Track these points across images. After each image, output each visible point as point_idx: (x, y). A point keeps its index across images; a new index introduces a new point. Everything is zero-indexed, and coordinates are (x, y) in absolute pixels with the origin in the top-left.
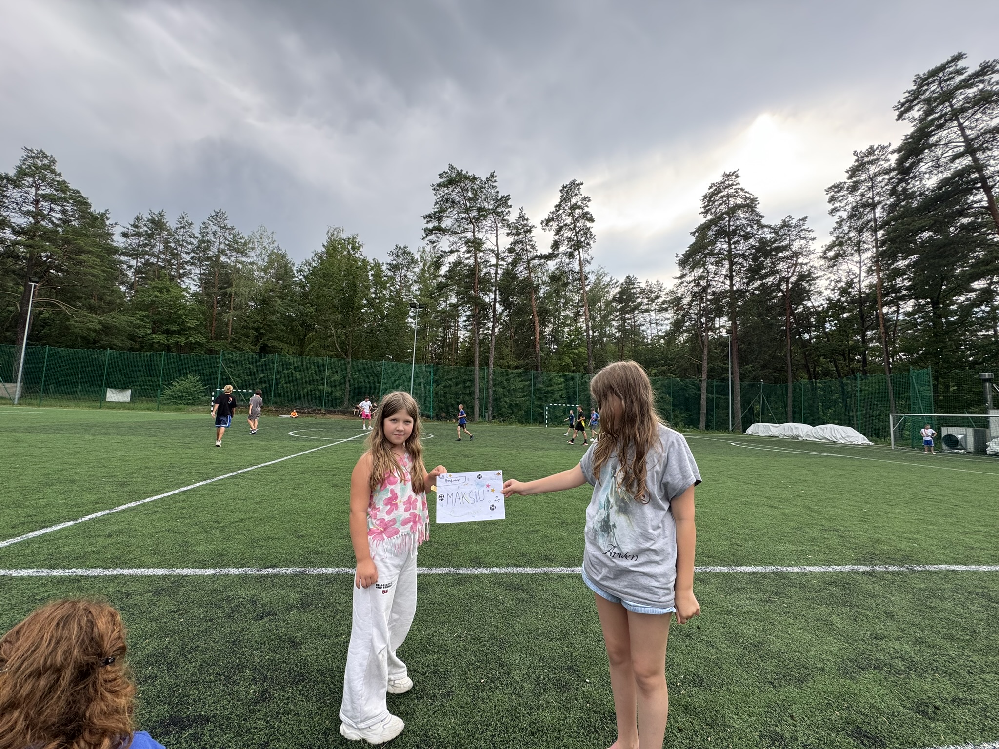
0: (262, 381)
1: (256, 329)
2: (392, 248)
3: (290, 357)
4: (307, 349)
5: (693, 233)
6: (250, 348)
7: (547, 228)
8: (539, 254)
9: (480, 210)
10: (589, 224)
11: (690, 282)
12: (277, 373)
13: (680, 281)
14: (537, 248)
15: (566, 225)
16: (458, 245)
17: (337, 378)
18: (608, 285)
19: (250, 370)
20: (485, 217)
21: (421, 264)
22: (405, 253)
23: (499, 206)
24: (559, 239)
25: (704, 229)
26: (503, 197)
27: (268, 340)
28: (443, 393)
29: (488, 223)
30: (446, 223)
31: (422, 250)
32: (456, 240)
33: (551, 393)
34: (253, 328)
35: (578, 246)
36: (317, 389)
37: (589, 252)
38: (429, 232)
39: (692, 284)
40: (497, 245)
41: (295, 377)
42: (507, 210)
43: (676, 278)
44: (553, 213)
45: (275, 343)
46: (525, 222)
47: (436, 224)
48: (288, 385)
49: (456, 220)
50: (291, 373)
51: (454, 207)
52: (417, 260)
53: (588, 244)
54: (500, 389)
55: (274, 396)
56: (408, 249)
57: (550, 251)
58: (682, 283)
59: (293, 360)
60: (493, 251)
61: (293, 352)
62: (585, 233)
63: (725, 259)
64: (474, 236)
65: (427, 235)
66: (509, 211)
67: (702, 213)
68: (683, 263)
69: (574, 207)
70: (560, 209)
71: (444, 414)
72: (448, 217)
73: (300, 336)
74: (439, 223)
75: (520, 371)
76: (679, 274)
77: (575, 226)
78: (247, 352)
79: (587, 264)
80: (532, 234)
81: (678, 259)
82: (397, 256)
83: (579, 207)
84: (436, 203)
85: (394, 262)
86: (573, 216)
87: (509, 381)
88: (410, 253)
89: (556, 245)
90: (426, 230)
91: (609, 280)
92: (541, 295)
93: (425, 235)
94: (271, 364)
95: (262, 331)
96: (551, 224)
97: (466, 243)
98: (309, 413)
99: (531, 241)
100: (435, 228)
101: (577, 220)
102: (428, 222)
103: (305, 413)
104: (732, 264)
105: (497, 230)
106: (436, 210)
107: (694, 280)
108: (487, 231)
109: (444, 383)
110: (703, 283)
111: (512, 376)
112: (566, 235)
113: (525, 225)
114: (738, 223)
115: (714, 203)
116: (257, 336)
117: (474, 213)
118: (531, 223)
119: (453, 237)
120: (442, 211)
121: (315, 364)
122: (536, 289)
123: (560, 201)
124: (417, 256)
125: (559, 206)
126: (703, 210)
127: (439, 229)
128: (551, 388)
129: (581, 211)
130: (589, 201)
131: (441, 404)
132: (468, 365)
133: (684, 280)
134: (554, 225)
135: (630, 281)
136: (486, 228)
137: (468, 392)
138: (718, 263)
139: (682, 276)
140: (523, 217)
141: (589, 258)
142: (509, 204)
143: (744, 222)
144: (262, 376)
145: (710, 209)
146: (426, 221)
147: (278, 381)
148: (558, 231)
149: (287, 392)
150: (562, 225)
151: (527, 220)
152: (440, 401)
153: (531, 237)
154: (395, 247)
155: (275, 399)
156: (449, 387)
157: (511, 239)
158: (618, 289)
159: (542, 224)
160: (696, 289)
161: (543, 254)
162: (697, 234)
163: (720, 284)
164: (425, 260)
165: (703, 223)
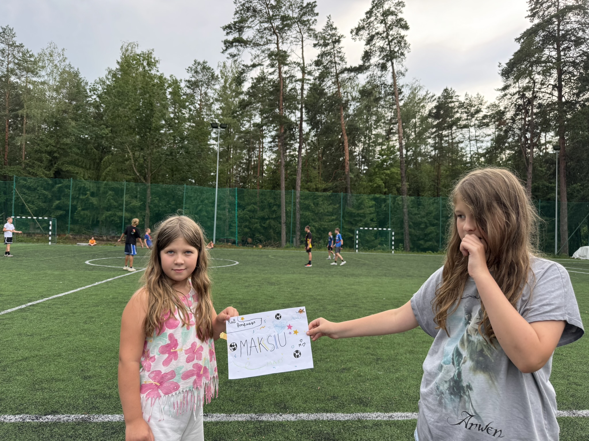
0: (58, 208)
1: (50, 153)
2: (191, 64)
3: (85, 182)
4: (104, 174)
5: (518, 40)
6: (43, 173)
7: (357, 37)
8: (348, 66)
9: (284, 18)
10: (403, 32)
11: (514, 94)
12: (73, 199)
13: (503, 93)
14: (346, 60)
15: (378, 33)
16: (261, 58)
17: (136, 203)
18: (424, 99)
19: (45, 196)
20: (289, 26)
21: (222, 81)
22: (205, 68)
23: (304, 14)
24: (370, 49)
25: (530, 34)
26: (308, 4)
27: (63, 164)
28: (248, 218)
29: (293, 33)
30: (248, 34)
31: (222, 65)
32: (259, 52)
33: (361, 216)
34: (46, 152)
35: (391, 56)
36: (115, 215)
37: (404, 63)
38: (228, 44)
39: (517, 96)
40: (303, 58)
41: (92, 203)
42: (313, 19)
43: (499, 90)
44: (364, 20)
45: (70, 168)
46: (333, 32)
47: (236, 35)
48: (86, 212)
49: (258, 31)
50: (88, 199)
51: (255, 16)
52: (217, 76)
53: (402, 54)
54: (308, 213)
55: (71, 224)
56: (208, 65)
57: (361, 63)
58: (505, 95)
59: (90, 185)
60: (299, 64)
61: (89, 177)
62: (399, 42)
63: (553, 68)
64: (278, 48)
65: (227, 48)
66: (316, 20)
67: (529, 16)
68: (506, 73)
69: (386, 14)
70: (371, 16)
71: (250, 240)
72: (249, 27)
73: (95, 159)
74: (240, 35)
75: (329, 193)
76: (502, 85)
77: (388, 35)
78: (41, 177)
79: (401, 77)
80: (341, 45)
81: (501, 68)
82: (196, 72)
83: (392, 13)
84: (237, 12)
85: (193, 79)
86: (386, 24)
87: (318, 204)
88: (209, 68)
89: (367, 56)
90: (226, 42)
91: (425, 93)
92: (351, 111)
93: (225, 48)
94: (66, 190)
95: (56, 155)
96: (361, 33)
97: (270, 56)
98: (108, 240)
99: (340, 52)
100: (236, 40)
101: (389, 28)
102: (228, 34)
103: (103, 240)
104: (560, 73)
105: (302, 41)
106: (236, 20)
107: (519, 92)
108: (291, 42)
109: (250, 207)
110: (529, 95)
111: (321, 199)
112: (378, 44)
113: (333, 35)
114: (569, 27)
115: (542, 5)
116: (51, 161)
117: (277, 23)
118: (339, 33)
119: (255, 49)
120: (243, 20)
121: (113, 189)
122: (345, 106)
123: (371, 7)
124: (217, 72)
125: (370, 13)
126: (529, 13)
127: (239, 41)
128: (361, 211)
129: (394, 17)
130: (404, 6)
131: (247, 230)
132: (274, 188)
133: (507, 91)
134: (365, 34)
135: (447, 95)
136: (291, 39)
137: (274, 216)
138: (546, 73)
139: (505, 88)
140: (331, 26)
141: (403, 70)
142: (316, 12)
143: (576, 26)
144: (57, 202)
145: (537, 12)
146: (225, 32)
147: (74, 208)
148: (369, 41)
149: (84, 219)
150: (374, 33)
151: (335, 29)
152: (246, 227)
153: (340, 48)
154: (194, 62)
155: (72, 226)
156: (254, 211)
157: (318, 51)
158: (435, 104)
159: (351, 32)
160: (520, 102)
161: (353, 66)
162: (522, 41)
163: (548, 96)
164: (226, 76)
165: (529, 28)
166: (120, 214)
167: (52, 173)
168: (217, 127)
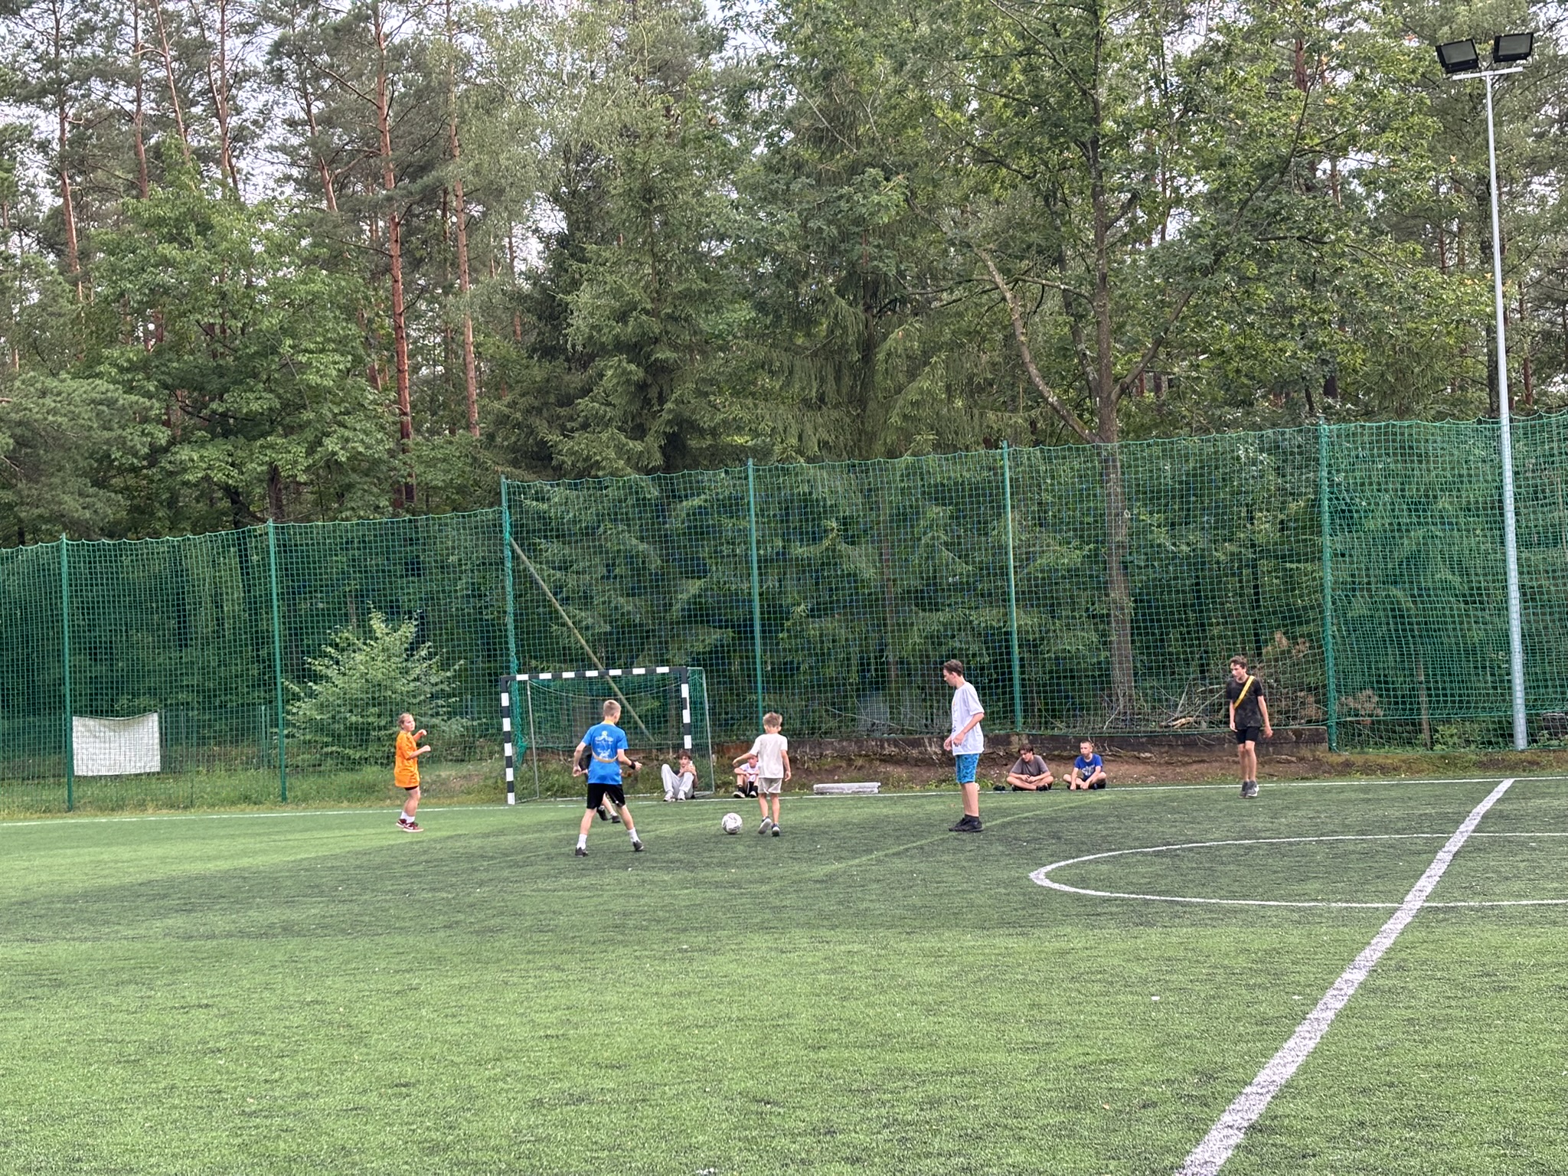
12: (766, 562)
17: (1062, 554)
27: (699, 395)
48: (831, 625)
50: (831, 560)
55: (768, 688)
59: (831, 484)
61: (824, 445)
73: (843, 349)
78: (613, 473)
94: (728, 523)
95: (663, 354)
103: (927, 762)
116: (642, 387)
144: (694, 587)
147: (775, 615)
149: (823, 657)
155: (773, 701)
166: (986, 617)
167: (650, 447)
168: (1472, 65)
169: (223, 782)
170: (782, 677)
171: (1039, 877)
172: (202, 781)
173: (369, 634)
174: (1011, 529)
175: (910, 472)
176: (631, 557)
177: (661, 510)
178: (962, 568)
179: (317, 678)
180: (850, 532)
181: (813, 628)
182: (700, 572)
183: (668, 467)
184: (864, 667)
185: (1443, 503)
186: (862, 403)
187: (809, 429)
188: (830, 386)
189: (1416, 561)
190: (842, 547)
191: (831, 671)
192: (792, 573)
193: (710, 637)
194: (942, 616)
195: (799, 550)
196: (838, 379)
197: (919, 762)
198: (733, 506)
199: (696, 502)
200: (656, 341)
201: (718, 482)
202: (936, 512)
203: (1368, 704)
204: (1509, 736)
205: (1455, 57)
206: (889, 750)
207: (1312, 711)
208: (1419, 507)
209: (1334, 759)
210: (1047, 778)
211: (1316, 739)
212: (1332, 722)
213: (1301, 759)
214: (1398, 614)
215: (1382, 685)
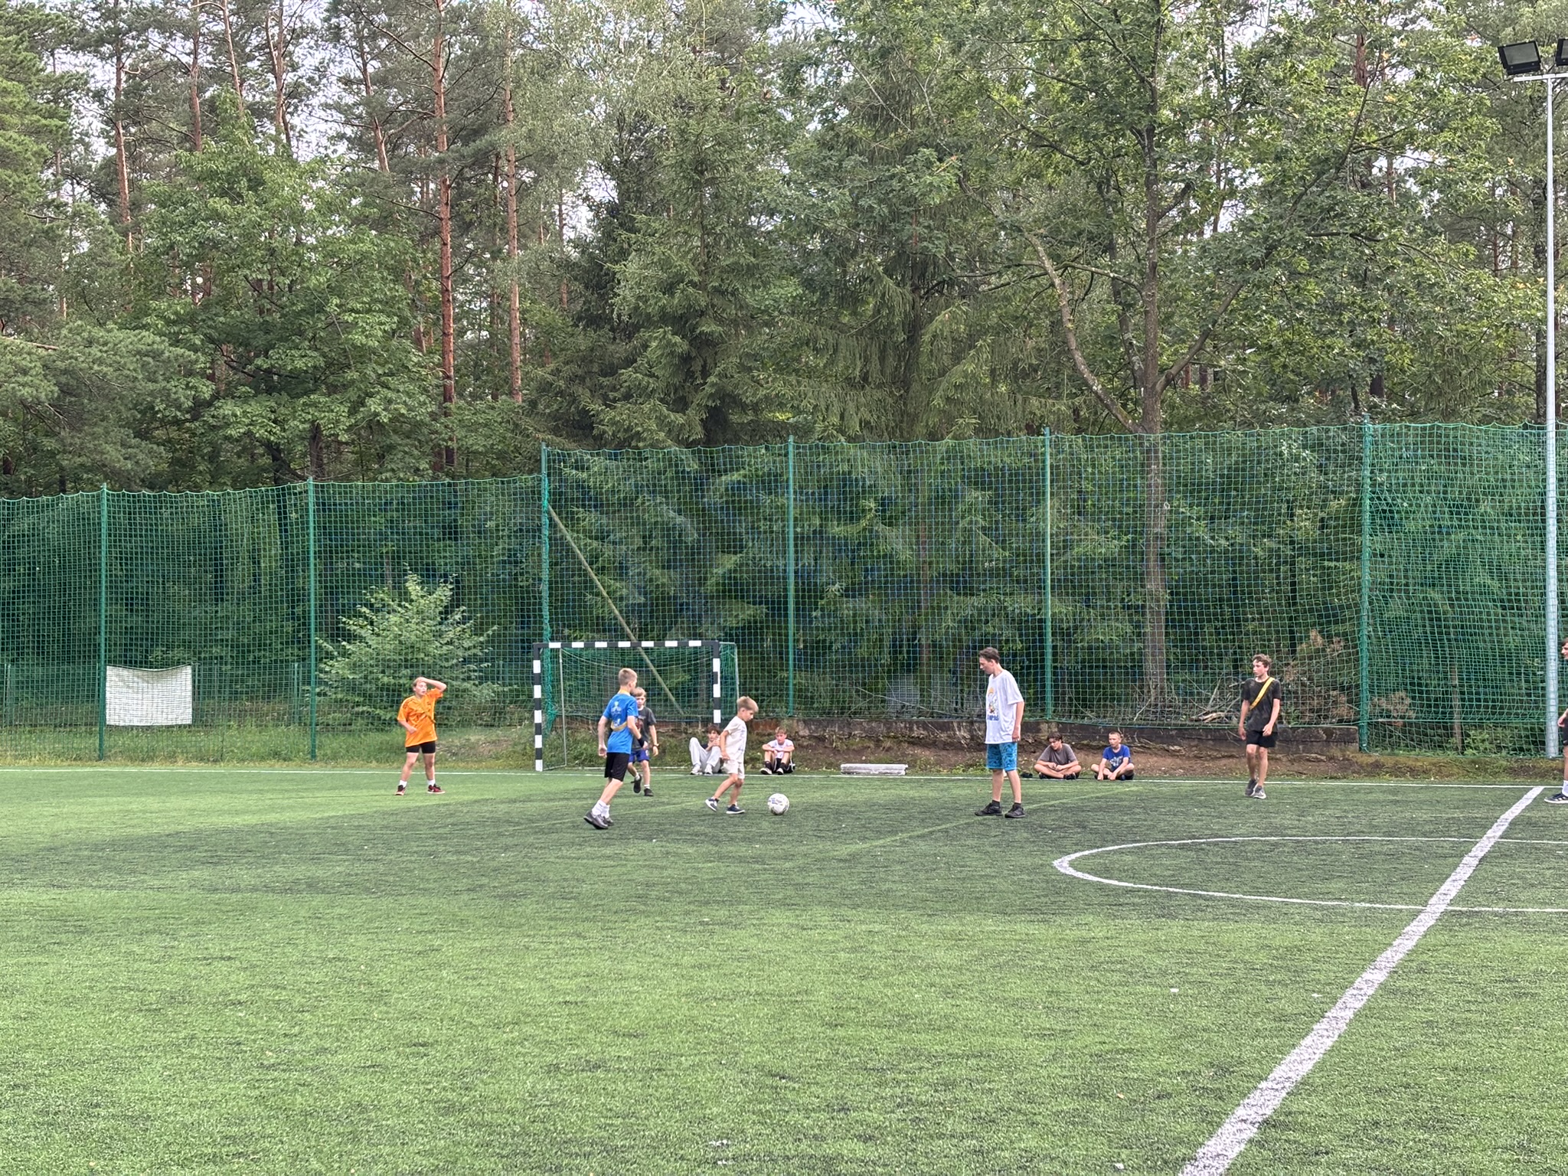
0: (733, 589)
1: (681, 321)
3: (853, 450)
6: (661, 421)
12: (802, 539)
17: (1100, 543)
19: (673, 537)
27: (743, 370)
34: (665, 318)
45: (777, 386)
50: (867, 541)
55: (798, 665)
59: (871, 464)
61: (865, 424)
73: (889, 329)
78: (653, 445)
94: (766, 499)
95: (708, 327)
116: (686, 359)
121: (979, 479)
144: (729, 561)
147: (810, 593)
149: (857, 637)
166: (1020, 604)
167: (692, 420)
168: (1534, 67)
169: (253, 737)
170: (814, 654)
171: (1063, 865)
172: (233, 736)
173: (404, 595)
174: (1049, 516)
175: (950, 456)
176: (668, 530)
177: (699, 485)
178: (998, 553)
179: (351, 637)
180: (888, 511)
181: (848, 607)
182: (734, 545)
183: (709, 441)
184: (896, 649)
185: (1485, 506)
186: (906, 384)
187: (851, 407)
188: (875, 366)
189: (1455, 564)
190: (880, 527)
191: (862, 651)
192: (827, 552)
193: (744, 613)
194: (976, 601)
195: (836, 529)
196: (882, 359)
197: (948, 746)
198: (772, 482)
199: (736, 477)
200: (702, 313)
201: (758, 458)
202: (975, 496)
203: (1400, 706)
204: (1540, 743)
205: (1518, 59)
206: (918, 732)
207: (1343, 710)
208: (1461, 509)
209: (1364, 759)
210: (1075, 767)
211: (1347, 739)
212: (1364, 723)
213: (1331, 758)
214: (1434, 616)
215: (1415, 687)
